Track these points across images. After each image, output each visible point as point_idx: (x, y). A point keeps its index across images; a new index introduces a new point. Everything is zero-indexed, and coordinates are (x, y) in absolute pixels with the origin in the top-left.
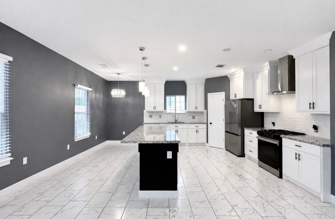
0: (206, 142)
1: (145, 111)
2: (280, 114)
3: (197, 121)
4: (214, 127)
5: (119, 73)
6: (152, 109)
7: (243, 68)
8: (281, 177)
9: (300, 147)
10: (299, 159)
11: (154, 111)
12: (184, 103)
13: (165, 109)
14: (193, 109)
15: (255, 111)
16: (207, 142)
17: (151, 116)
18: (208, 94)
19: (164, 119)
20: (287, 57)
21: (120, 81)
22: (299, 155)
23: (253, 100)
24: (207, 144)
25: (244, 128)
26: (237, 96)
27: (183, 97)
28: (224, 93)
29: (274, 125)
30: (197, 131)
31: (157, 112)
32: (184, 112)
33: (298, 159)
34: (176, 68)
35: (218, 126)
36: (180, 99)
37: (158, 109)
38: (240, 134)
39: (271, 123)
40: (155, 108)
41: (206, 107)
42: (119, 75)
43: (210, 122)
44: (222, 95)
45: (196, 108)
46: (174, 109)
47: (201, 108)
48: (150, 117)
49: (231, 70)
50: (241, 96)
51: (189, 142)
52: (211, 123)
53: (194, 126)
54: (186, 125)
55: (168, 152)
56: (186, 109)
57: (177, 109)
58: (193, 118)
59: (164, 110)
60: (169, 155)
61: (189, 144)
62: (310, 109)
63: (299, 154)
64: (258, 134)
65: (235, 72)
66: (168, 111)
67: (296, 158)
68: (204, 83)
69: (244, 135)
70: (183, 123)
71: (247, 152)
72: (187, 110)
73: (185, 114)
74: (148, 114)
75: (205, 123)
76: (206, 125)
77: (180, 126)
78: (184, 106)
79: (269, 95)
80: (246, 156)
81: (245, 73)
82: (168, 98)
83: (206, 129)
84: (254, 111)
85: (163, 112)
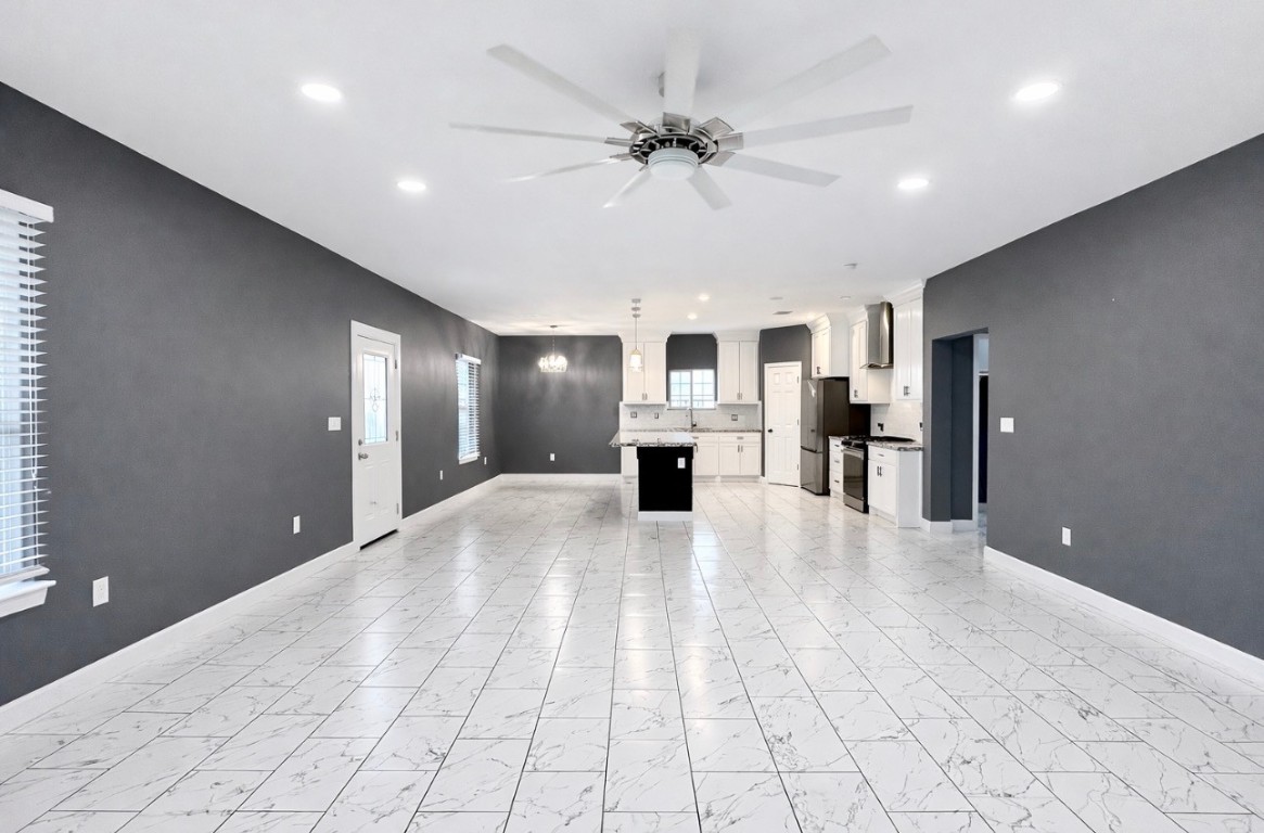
0: (760, 473)
1: (621, 404)
3: (743, 426)
4: (777, 438)
6: (639, 400)
7: (827, 314)
8: (866, 510)
9: (883, 455)
11: (643, 403)
12: (712, 386)
13: (668, 398)
14: (733, 399)
15: (851, 402)
16: (763, 474)
17: (634, 415)
18: (766, 365)
23: (846, 380)
24: (763, 477)
25: (828, 437)
26: (822, 370)
27: (709, 373)
28: (799, 363)
29: (882, 429)
30: (740, 449)
31: (648, 406)
32: (711, 405)
35: (786, 437)
36: (703, 376)
37: (650, 400)
38: (821, 449)
39: (877, 425)
40: (645, 397)
41: (761, 396)
43: (769, 429)
44: (794, 369)
45: (740, 396)
46: (689, 398)
47: (751, 397)
48: (632, 417)
49: (812, 313)
50: (826, 373)
51: (723, 472)
52: (770, 431)
53: (733, 437)
54: (715, 434)
55: (679, 460)
56: (716, 399)
57: (694, 398)
58: (732, 420)
59: (665, 403)
60: (681, 463)
61: (723, 477)
62: (905, 395)
64: (843, 443)
65: (815, 321)
66: (674, 404)
68: (758, 340)
69: (828, 450)
70: (708, 430)
71: (831, 483)
72: (719, 402)
73: (714, 409)
74: (629, 411)
75: (758, 431)
76: (759, 435)
78: (712, 392)
80: (832, 493)
82: (675, 375)
83: (760, 445)
84: (849, 401)
85: (663, 405)
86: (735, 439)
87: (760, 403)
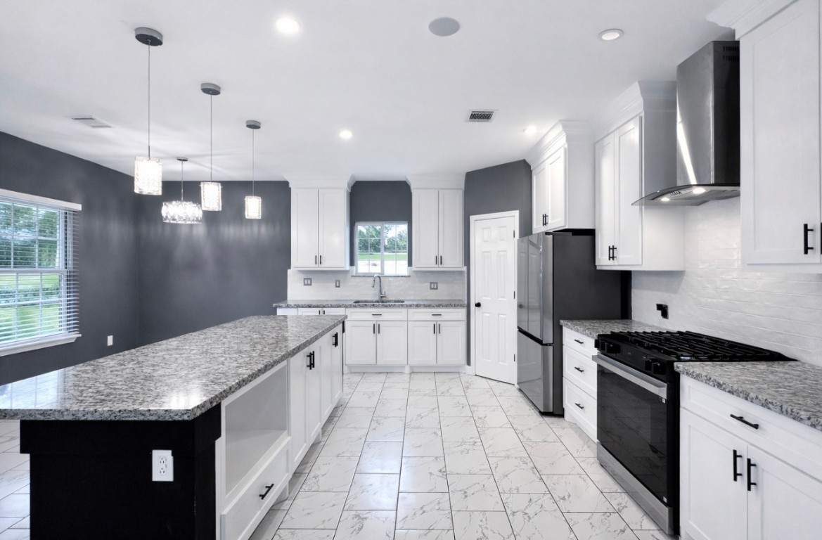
0: (464, 362)
1: (289, 270)
2: (685, 277)
3: (445, 297)
4: (488, 315)
5: (182, 155)
6: (311, 265)
7: (561, 121)
9: (756, 426)
10: (750, 484)
11: (319, 269)
13: (352, 263)
14: (430, 264)
15: (598, 268)
16: (469, 363)
17: (309, 284)
18: (472, 218)
19: (349, 292)
20: (711, 47)
21: (186, 183)
22: (750, 464)
23: (591, 233)
24: (467, 367)
25: (562, 322)
26: (549, 220)
27: (402, 228)
28: (516, 213)
29: (665, 315)
30: (436, 329)
31: (326, 273)
32: (405, 271)
33: (742, 481)
34: (346, 135)
35: (499, 314)
36: (394, 231)
37: (327, 265)
39: (656, 307)
40: (319, 260)
41: (466, 260)
42: (184, 162)
43: (477, 302)
44: (510, 220)
45: (439, 260)
46: (379, 262)
47: (453, 261)
48: (305, 285)
49: (524, 130)
50: (559, 220)
51: (413, 361)
52: (478, 305)
53: (426, 314)
54: (405, 310)
56: (411, 265)
58: (431, 289)
59: (348, 267)
60: (163, 466)
61: (413, 367)
62: (806, 252)
63: (749, 460)
64: (597, 345)
67: (736, 475)
68: (463, 187)
69: (561, 345)
70: (396, 304)
71: (568, 404)
72: (413, 268)
73: (409, 276)
74: (300, 279)
75: (462, 306)
76: (463, 311)
77: (388, 314)
79: (641, 205)
80: (567, 416)
81: (568, 140)
82: (360, 230)
83: (464, 325)
84: (596, 266)
85: (346, 272)
86: (430, 317)
87: (465, 269)
